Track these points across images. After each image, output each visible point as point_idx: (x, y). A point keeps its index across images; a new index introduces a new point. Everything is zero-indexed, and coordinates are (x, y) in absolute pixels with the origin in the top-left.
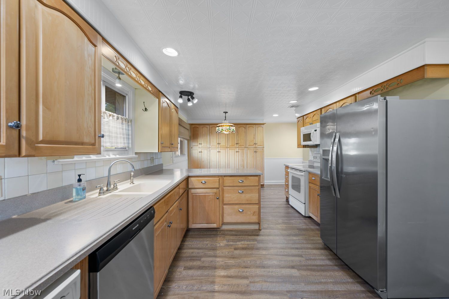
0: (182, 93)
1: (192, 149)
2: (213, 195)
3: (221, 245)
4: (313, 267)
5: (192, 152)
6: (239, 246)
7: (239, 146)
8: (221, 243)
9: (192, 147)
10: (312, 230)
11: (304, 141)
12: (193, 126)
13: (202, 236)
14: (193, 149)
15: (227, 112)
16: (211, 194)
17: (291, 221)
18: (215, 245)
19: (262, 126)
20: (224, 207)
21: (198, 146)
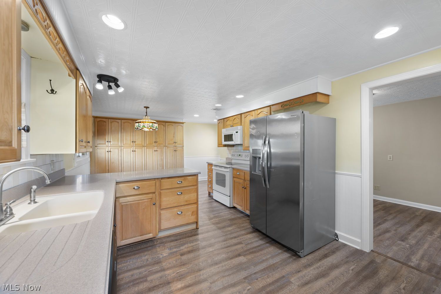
0: (101, 78)
1: (96, 148)
2: (148, 201)
3: (164, 255)
4: (253, 250)
5: (96, 151)
6: (184, 250)
7: (158, 145)
8: (163, 254)
9: (96, 145)
10: (240, 218)
11: (225, 141)
12: (99, 119)
13: (136, 252)
14: (98, 147)
15: (148, 108)
16: (146, 200)
17: (221, 214)
18: (157, 257)
19: (182, 124)
20: (161, 212)
21: (105, 144)
